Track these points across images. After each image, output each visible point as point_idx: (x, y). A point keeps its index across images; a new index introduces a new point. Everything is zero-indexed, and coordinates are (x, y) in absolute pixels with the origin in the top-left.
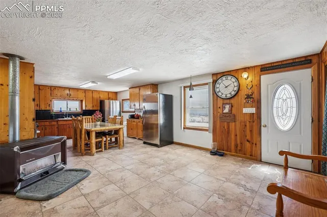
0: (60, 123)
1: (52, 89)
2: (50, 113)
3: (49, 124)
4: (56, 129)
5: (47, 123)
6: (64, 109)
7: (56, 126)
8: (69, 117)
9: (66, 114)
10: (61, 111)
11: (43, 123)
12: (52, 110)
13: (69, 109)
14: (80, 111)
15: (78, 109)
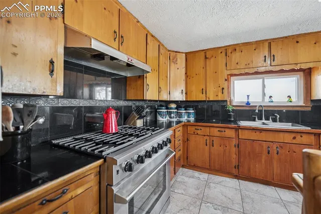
0: (243, 135)
1: (229, 53)
2: (224, 107)
3: (218, 134)
4: (234, 150)
5: (215, 132)
6: (256, 100)
7: (234, 142)
8: (267, 119)
9: (260, 111)
10: (248, 103)
11: (208, 129)
12: (231, 102)
13: (267, 99)
14: (301, 103)
15: (294, 99)
